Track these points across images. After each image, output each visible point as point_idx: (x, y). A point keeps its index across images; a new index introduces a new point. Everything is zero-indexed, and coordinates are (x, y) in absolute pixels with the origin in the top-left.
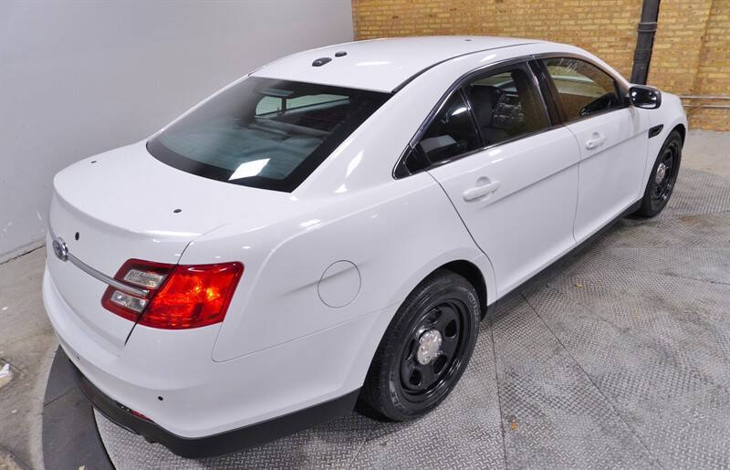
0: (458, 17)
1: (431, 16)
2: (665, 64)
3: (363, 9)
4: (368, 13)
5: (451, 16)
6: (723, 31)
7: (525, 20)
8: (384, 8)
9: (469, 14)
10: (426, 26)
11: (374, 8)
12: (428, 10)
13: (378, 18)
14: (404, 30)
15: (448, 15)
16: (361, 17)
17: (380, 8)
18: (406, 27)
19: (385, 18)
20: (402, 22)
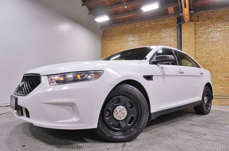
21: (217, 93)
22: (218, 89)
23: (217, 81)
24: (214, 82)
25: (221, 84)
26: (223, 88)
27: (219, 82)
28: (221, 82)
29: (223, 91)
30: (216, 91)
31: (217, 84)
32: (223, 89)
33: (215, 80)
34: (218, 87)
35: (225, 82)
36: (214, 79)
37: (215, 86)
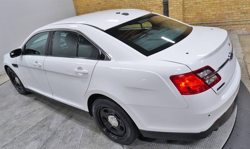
0: (107, 3)
1: (99, 4)
2: (173, 14)
3: (77, 3)
4: (79, 4)
5: (106, 3)
6: (189, 2)
7: (128, 3)
8: (84, 2)
9: (111, 2)
10: (98, 7)
11: (81, 3)
12: (98, 2)
13: (83, 6)
14: (92, 9)
15: (104, 3)
16: (77, 6)
17: (83, 2)
18: (92, 8)
19: (84, 6)
20: (90, 7)
21: (208, 20)
22: (209, 15)
23: (209, 4)
24: (205, 7)
25: (213, 9)
26: (215, 13)
27: (211, 6)
28: (213, 6)
29: (214, 17)
30: (207, 18)
31: (209, 9)
32: (215, 15)
33: (207, 4)
34: (209, 12)
35: (217, 6)
36: (205, 2)
37: (206, 11)
